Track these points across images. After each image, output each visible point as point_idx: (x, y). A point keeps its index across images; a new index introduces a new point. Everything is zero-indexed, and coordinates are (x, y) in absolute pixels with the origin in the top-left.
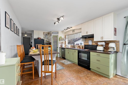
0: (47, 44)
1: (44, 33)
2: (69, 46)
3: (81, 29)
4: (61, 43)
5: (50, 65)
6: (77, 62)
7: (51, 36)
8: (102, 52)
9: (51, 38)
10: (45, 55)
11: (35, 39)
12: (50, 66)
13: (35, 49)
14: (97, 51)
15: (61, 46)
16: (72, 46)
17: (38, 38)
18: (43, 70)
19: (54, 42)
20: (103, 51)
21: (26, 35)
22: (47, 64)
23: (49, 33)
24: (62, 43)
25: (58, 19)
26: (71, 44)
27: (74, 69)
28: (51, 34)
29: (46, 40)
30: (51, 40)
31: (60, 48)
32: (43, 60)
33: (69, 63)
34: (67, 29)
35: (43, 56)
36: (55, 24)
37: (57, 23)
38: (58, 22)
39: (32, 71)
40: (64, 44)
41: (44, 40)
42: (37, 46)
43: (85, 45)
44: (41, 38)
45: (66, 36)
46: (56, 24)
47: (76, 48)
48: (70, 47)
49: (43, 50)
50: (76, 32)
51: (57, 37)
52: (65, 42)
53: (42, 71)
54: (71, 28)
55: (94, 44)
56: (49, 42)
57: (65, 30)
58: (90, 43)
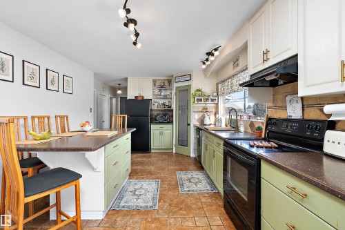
1: (155, 82)
4: (200, 109)
19: (180, 108)
21: (119, 92)
40: (213, 116)
45: (219, 86)
51: (187, 91)
54: (216, 49)
55: (313, 114)
56: (170, 107)
57: (204, 63)
58: (294, 111)
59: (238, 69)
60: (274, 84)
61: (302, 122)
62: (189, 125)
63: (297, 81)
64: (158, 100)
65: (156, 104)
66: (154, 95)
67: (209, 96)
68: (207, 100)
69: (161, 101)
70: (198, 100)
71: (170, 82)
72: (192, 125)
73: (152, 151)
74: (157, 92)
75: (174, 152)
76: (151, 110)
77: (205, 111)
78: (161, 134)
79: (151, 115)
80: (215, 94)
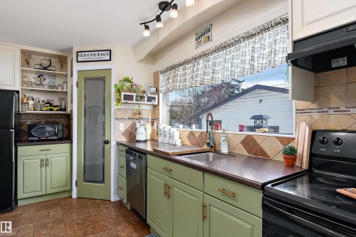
2: (176, 137)
4: (129, 114)
7: (72, 74)
9: (72, 87)
15: (131, 134)
16: (192, 133)
19: (87, 111)
23: (61, 61)
26: (190, 125)
28: (72, 61)
30: (72, 101)
31: (119, 144)
34: (158, 20)
40: (148, 125)
45: (161, 77)
51: (102, 79)
52: (155, 110)
56: (65, 110)
57: (147, 28)
62: (107, 142)
64: (35, 96)
65: (31, 102)
66: (23, 83)
67: (144, 92)
68: (142, 98)
69: (43, 98)
70: (127, 97)
71: (63, 60)
72: (113, 143)
73: (20, 203)
74: (32, 78)
75: (74, 195)
76: (18, 114)
77: (138, 116)
78: (45, 163)
79: (18, 126)
80: (153, 89)
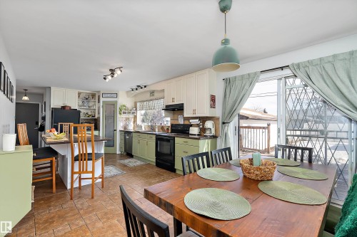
0: (88, 121)
1: (79, 94)
2: (143, 127)
3: (163, 91)
4: (124, 119)
5: (89, 160)
6: (154, 160)
7: (99, 102)
8: (196, 137)
9: (99, 108)
10: (81, 144)
11: (54, 111)
12: (90, 163)
13: (56, 133)
14: (190, 136)
15: (125, 127)
16: (148, 126)
17: (64, 108)
18: (76, 169)
19: (107, 118)
20: (198, 135)
21: (26, 98)
22: (83, 159)
23: (93, 96)
24: (127, 119)
25: (112, 71)
27: (145, 173)
28: (99, 96)
29: (86, 111)
30: (99, 113)
31: (121, 131)
32: (76, 153)
33: (139, 163)
34: (137, 89)
35: (76, 145)
36: (105, 79)
37: (110, 77)
38: (112, 77)
39: (52, 176)
40: (132, 123)
41: (79, 112)
42: (62, 126)
43: (172, 125)
44: (72, 108)
45: (138, 104)
46: (107, 80)
47: (157, 130)
48: (143, 129)
49: (77, 135)
50: (156, 95)
51: (114, 105)
52: (135, 117)
53: (73, 173)
54: (145, 87)
55: (187, 122)
56: (94, 117)
58: (181, 121)
59: (152, 98)
60: (174, 110)
61: (184, 125)
62: (115, 130)
63: (183, 110)
67: (131, 110)
68: (130, 113)
72: (118, 131)
80: (134, 109)
